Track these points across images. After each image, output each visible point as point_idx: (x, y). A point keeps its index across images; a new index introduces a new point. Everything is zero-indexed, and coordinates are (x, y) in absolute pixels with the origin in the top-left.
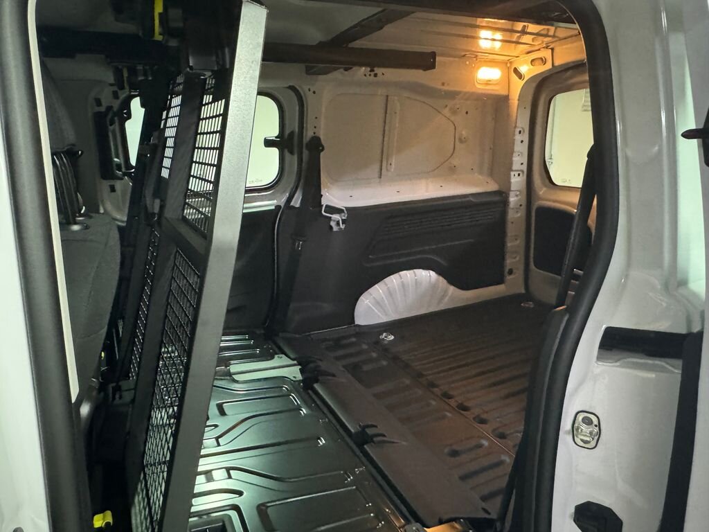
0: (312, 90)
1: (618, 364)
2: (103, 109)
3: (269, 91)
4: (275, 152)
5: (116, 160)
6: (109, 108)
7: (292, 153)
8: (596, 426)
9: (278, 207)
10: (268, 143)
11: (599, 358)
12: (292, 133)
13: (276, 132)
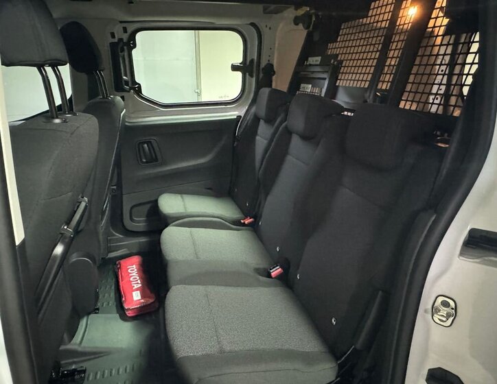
0: (268, 27)
1: (478, 260)
2: (116, 40)
3: (236, 27)
4: (239, 75)
5: (124, 77)
6: (121, 40)
7: (251, 76)
8: (453, 309)
9: (239, 117)
10: (235, 68)
11: (462, 254)
12: (252, 61)
13: (240, 60)
